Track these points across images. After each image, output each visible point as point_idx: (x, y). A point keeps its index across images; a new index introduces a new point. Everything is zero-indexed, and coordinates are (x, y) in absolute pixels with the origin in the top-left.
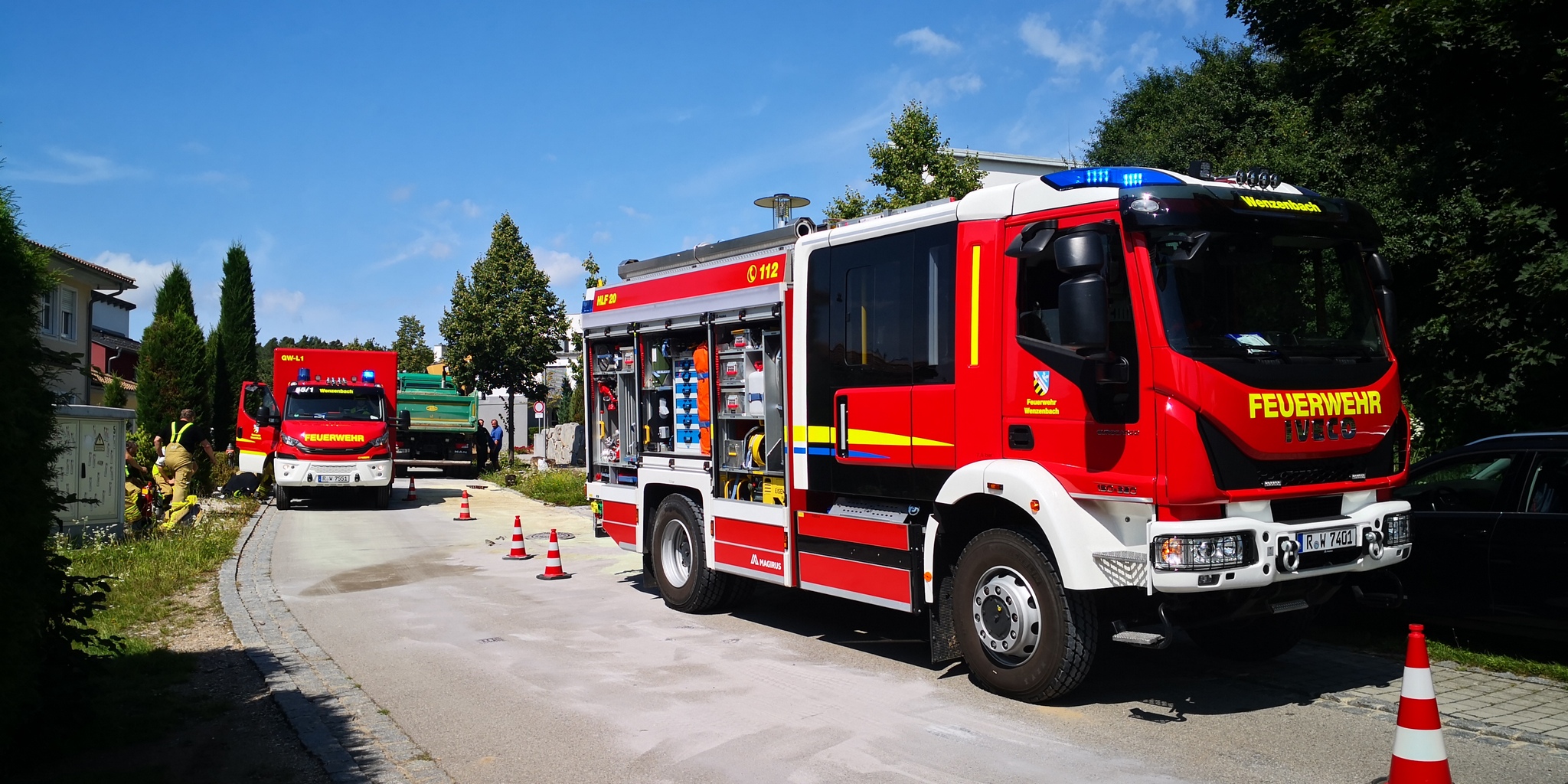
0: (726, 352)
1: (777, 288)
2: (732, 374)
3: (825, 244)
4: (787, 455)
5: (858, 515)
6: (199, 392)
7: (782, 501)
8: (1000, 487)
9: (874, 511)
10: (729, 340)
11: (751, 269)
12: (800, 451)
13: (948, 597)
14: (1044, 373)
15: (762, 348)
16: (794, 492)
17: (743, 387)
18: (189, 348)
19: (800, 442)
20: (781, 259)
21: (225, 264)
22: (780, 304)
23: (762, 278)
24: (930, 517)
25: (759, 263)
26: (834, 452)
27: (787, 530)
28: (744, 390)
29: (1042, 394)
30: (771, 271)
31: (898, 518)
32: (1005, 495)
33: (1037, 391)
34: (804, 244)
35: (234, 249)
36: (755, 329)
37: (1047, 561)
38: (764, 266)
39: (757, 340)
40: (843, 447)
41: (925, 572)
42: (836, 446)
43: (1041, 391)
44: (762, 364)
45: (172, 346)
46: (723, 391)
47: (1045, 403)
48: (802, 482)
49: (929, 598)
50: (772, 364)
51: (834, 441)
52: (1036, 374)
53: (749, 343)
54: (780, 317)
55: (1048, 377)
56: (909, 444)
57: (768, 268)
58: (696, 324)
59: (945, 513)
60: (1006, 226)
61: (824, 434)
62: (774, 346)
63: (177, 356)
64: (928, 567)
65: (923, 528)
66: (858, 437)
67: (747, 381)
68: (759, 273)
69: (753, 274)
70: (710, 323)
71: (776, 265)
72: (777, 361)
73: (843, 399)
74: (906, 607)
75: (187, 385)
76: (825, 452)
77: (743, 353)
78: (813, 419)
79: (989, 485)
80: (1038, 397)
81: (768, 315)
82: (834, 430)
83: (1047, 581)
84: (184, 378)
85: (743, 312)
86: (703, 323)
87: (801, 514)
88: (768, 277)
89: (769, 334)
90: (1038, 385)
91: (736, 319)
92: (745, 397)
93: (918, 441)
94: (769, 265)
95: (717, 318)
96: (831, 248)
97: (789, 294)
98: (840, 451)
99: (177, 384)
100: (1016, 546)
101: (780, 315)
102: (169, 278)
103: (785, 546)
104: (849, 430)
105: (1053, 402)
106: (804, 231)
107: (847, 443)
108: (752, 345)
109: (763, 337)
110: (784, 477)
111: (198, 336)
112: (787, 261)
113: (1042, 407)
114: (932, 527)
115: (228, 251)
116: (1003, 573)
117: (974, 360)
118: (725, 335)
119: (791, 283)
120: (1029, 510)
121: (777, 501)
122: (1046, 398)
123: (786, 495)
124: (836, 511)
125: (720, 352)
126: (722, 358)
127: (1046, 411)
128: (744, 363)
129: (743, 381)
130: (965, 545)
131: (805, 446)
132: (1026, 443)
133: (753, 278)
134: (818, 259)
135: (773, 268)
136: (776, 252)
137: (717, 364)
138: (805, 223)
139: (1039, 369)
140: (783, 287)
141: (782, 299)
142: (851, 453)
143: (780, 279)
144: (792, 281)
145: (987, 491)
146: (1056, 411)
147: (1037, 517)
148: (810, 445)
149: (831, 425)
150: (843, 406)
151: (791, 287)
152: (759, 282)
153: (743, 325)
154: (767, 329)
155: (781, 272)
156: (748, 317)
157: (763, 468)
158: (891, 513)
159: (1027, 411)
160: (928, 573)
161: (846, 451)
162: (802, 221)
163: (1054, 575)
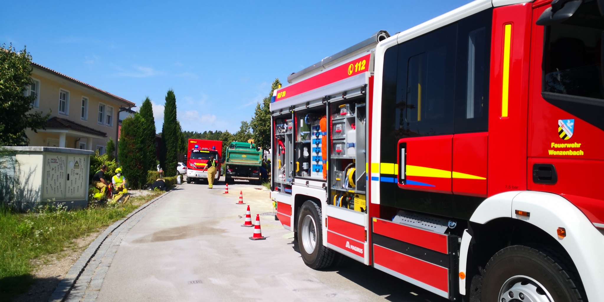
0: (336, 119)
1: (364, 76)
2: (339, 132)
3: (394, 43)
4: (367, 182)
5: (412, 224)
7: (364, 209)
8: (527, 214)
9: (423, 222)
10: (338, 111)
11: (350, 67)
12: (375, 179)
13: (476, 290)
14: (569, 121)
15: (355, 115)
16: (372, 206)
17: (344, 139)
19: (375, 173)
20: (367, 58)
21: (166, 97)
22: (366, 85)
23: (356, 71)
24: (465, 230)
25: (354, 62)
26: (397, 180)
27: (367, 229)
28: (345, 141)
29: (566, 139)
30: (362, 65)
31: (440, 230)
32: (531, 220)
33: (561, 136)
34: (381, 45)
35: (169, 91)
36: (352, 103)
37: (569, 279)
38: (357, 63)
39: (352, 110)
40: (403, 178)
41: (460, 273)
42: (398, 177)
43: (566, 136)
44: (355, 125)
46: (334, 142)
47: (569, 146)
48: (376, 199)
49: (463, 291)
50: (361, 125)
51: (397, 173)
52: (560, 122)
53: (349, 112)
54: (365, 94)
55: (572, 124)
56: (450, 177)
57: (360, 65)
58: (320, 103)
59: (475, 229)
60: (533, 8)
61: (391, 169)
62: (362, 114)
64: (463, 268)
65: (459, 239)
66: (413, 171)
67: (347, 136)
68: (355, 68)
69: (351, 69)
70: (327, 102)
71: (364, 62)
72: (364, 122)
73: (403, 145)
74: (445, 295)
76: (391, 180)
77: (345, 119)
78: (385, 158)
79: (517, 212)
80: (562, 141)
81: (358, 94)
82: (397, 166)
83: (568, 295)
85: (345, 93)
86: (324, 102)
87: (375, 220)
88: (359, 70)
89: (360, 105)
90: (562, 131)
91: (340, 98)
92: (346, 145)
93: (457, 175)
94: (361, 62)
95: (331, 98)
96: (399, 45)
97: (371, 79)
98: (400, 180)
100: (539, 262)
101: (366, 92)
102: (145, 103)
103: (366, 239)
104: (407, 166)
105: (577, 145)
106: (382, 38)
107: (405, 175)
108: (350, 114)
109: (356, 108)
110: (365, 195)
112: (371, 58)
113: (566, 149)
114: (466, 239)
115: (167, 92)
116: (525, 282)
117: (505, 113)
118: (335, 108)
120: (555, 235)
122: (571, 141)
123: (366, 207)
124: (398, 220)
125: (333, 119)
126: (334, 122)
127: (570, 153)
128: (345, 125)
129: (345, 136)
130: (492, 254)
131: (378, 176)
132: (550, 179)
133: (351, 72)
134: (390, 53)
136: (365, 54)
137: (331, 126)
138: (383, 34)
139: (564, 118)
140: (368, 74)
141: (367, 82)
142: (408, 182)
143: (366, 69)
144: (374, 71)
145: (514, 216)
146: (581, 153)
147: (564, 242)
148: (382, 175)
149: (395, 163)
150: (403, 150)
151: (372, 75)
152: (354, 74)
153: (345, 101)
154: (359, 103)
155: (367, 66)
156: (348, 96)
157: (354, 188)
158: (435, 225)
159: (551, 152)
160: (462, 273)
161: (405, 180)
162: (381, 33)
163: (575, 291)
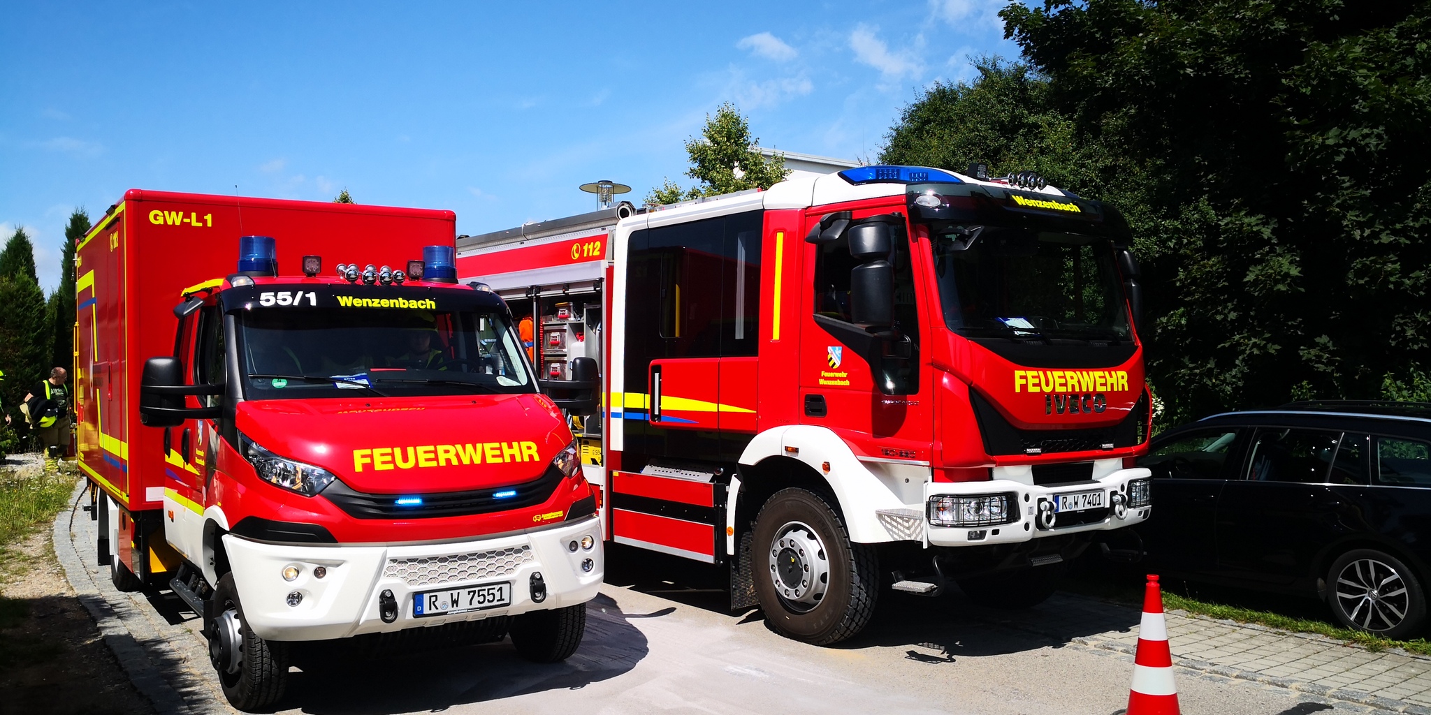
0: (550, 323)
1: (599, 265)
2: (555, 344)
3: (643, 226)
4: (604, 419)
5: (668, 474)
6: (38, 351)
7: (599, 461)
8: (796, 450)
9: (683, 471)
10: (554, 311)
11: (575, 247)
12: (617, 415)
13: (747, 549)
14: (837, 348)
15: (584, 320)
16: (611, 454)
17: (565, 355)
18: (29, 308)
19: (616, 407)
20: (603, 239)
21: (67, 229)
22: (601, 280)
23: (585, 255)
24: (733, 477)
25: (583, 241)
26: (648, 417)
27: (603, 488)
28: (566, 359)
29: (835, 367)
30: (594, 249)
31: (704, 478)
32: (800, 457)
33: (831, 364)
34: (624, 225)
35: (77, 215)
36: (578, 303)
37: (836, 517)
38: (587, 244)
39: (579, 313)
40: (657, 412)
41: (727, 527)
42: (650, 411)
43: (834, 364)
44: (583, 335)
45: (12, 306)
46: (547, 359)
47: (837, 375)
48: (617, 444)
49: (731, 550)
50: (593, 335)
51: (648, 406)
52: (830, 349)
53: (572, 315)
54: (600, 293)
55: (840, 351)
56: (716, 411)
57: (591, 247)
58: (523, 296)
59: (747, 473)
60: (806, 216)
61: (638, 400)
62: (595, 318)
63: (18, 315)
64: (731, 522)
65: (727, 487)
66: (670, 403)
67: (569, 350)
68: (583, 251)
69: (577, 252)
70: (535, 295)
71: (598, 244)
72: (598, 332)
73: (657, 369)
74: (710, 559)
75: (27, 344)
76: (640, 416)
77: (565, 324)
78: (630, 387)
79: (787, 448)
80: (831, 370)
81: (590, 289)
82: (648, 397)
83: (835, 535)
84: (24, 338)
85: (567, 286)
86: (529, 295)
87: (616, 473)
88: (590, 254)
89: (591, 307)
90: (831, 359)
91: (560, 292)
92: (567, 365)
93: (725, 408)
94: (592, 243)
95: (542, 291)
96: (649, 229)
97: (610, 271)
98: (653, 416)
99: (16, 343)
100: (809, 503)
101: (601, 290)
102: (11, 241)
103: (601, 503)
104: (663, 398)
105: (844, 375)
106: (624, 214)
107: (660, 409)
108: (575, 317)
109: (585, 309)
110: (600, 439)
111: (38, 297)
112: (609, 240)
113: (835, 379)
114: (734, 486)
115: (71, 217)
116: (796, 528)
117: (776, 335)
118: (550, 307)
119: (611, 261)
120: (821, 470)
121: (594, 462)
122: (838, 370)
123: (602, 456)
124: (649, 471)
125: (544, 323)
126: (546, 328)
127: (838, 383)
128: (566, 334)
129: (565, 350)
130: (764, 502)
131: (621, 410)
132: (820, 411)
133: (577, 256)
134: (638, 240)
135: (595, 246)
136: (598, 232)
137: (542, 333)
138: (626, 206)
139: (833, 345)
140: (604, 264)
141: (603, 275)
142: (664, 418)
143: (602, 256)
144: (613, 259)
145: (784, 454)
146: (847, 383)
147: (828, 477)
148: (626, 410)
149: (645, 392)
150: (657, 375)
151: (612, 264)
152: (582, 259)
153: (567, 298)
154: (589, 302)
155: (603, 250)
156: (571, 291)
157: (582, 431)
158: (698, 473)
159: (822, 382)
160: (730, 528)
161: (659, 416)
162: (623, 205)
163: (841, 530)
